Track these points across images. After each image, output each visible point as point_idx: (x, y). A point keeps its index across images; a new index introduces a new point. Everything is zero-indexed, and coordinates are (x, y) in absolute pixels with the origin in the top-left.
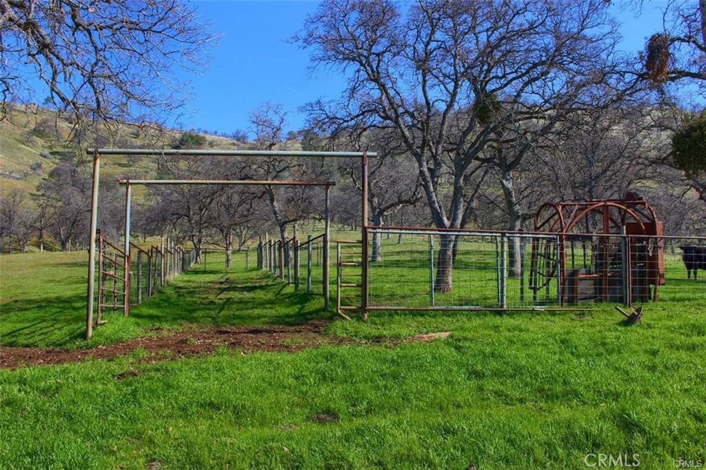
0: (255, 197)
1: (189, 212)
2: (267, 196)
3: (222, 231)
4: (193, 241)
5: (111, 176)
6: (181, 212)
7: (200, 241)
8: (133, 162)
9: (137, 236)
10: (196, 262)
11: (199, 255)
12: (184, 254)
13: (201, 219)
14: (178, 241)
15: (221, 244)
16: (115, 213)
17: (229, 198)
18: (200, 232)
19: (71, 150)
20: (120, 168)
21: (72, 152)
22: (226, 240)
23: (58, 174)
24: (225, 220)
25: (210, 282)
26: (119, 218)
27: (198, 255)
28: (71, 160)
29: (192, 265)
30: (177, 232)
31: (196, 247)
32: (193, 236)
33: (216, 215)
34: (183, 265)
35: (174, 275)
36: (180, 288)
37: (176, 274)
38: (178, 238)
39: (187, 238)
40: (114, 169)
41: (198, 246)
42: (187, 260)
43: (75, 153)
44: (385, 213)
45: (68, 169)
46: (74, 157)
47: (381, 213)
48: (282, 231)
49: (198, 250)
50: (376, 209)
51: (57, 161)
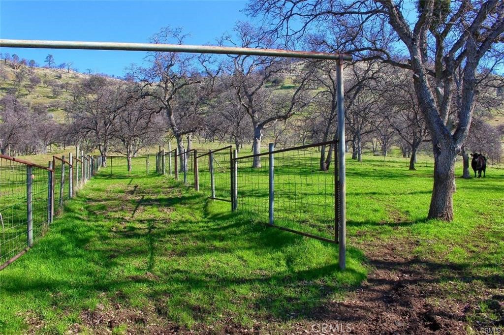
0: (154, 112)
1: (97, 126)
2: (165, 112)
3: (123, 141)
4: (99, 149)
5: (41, 104)
6: (90, 125)
7: (105, 150)
8: (57, 95)
9: (59, 146)
10: (102, 166)
11: (105, 160)
12: (93, 160)
13: (106, 132)
14: (88, 149)
15: (123, 152)
16: (43, 129)
17: (129, 114)
18: (105, 142)
19: (13, 87)
20: (48, 99)
21: (15, 88)
22: (127, 149)
23: (4, 103)
24: (126, 132)
25: (120, 192)
26: (45, 133)
27: (103, 160)
28: (14, 93)
29: (99, 168)
30: (87, 143)
31: (102, 154)
32: (100, 145)
33: (118, 128)
34: (92, 170)
35: (84, 182)
36: (90, 200)
37: (86, 181)
38: (88, 147)
39: (95, 147)
40: (44, 99)
41: (104, 153)
42: (96, 166)
43: (17, 89)
44: (264, 127)
45: (11, 99)
46: (16, 91)
47: (261, 126)
48: (179, 141)
49: (103, 157)
50: (257, 123)
51: (5, 94)
